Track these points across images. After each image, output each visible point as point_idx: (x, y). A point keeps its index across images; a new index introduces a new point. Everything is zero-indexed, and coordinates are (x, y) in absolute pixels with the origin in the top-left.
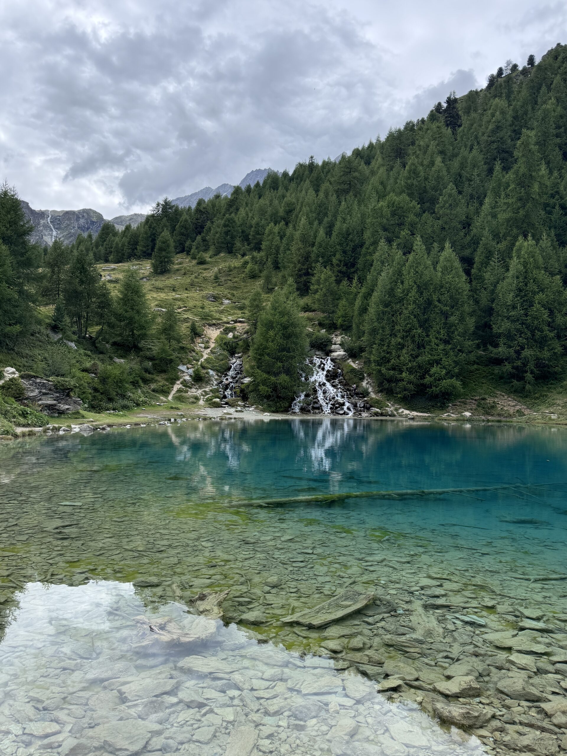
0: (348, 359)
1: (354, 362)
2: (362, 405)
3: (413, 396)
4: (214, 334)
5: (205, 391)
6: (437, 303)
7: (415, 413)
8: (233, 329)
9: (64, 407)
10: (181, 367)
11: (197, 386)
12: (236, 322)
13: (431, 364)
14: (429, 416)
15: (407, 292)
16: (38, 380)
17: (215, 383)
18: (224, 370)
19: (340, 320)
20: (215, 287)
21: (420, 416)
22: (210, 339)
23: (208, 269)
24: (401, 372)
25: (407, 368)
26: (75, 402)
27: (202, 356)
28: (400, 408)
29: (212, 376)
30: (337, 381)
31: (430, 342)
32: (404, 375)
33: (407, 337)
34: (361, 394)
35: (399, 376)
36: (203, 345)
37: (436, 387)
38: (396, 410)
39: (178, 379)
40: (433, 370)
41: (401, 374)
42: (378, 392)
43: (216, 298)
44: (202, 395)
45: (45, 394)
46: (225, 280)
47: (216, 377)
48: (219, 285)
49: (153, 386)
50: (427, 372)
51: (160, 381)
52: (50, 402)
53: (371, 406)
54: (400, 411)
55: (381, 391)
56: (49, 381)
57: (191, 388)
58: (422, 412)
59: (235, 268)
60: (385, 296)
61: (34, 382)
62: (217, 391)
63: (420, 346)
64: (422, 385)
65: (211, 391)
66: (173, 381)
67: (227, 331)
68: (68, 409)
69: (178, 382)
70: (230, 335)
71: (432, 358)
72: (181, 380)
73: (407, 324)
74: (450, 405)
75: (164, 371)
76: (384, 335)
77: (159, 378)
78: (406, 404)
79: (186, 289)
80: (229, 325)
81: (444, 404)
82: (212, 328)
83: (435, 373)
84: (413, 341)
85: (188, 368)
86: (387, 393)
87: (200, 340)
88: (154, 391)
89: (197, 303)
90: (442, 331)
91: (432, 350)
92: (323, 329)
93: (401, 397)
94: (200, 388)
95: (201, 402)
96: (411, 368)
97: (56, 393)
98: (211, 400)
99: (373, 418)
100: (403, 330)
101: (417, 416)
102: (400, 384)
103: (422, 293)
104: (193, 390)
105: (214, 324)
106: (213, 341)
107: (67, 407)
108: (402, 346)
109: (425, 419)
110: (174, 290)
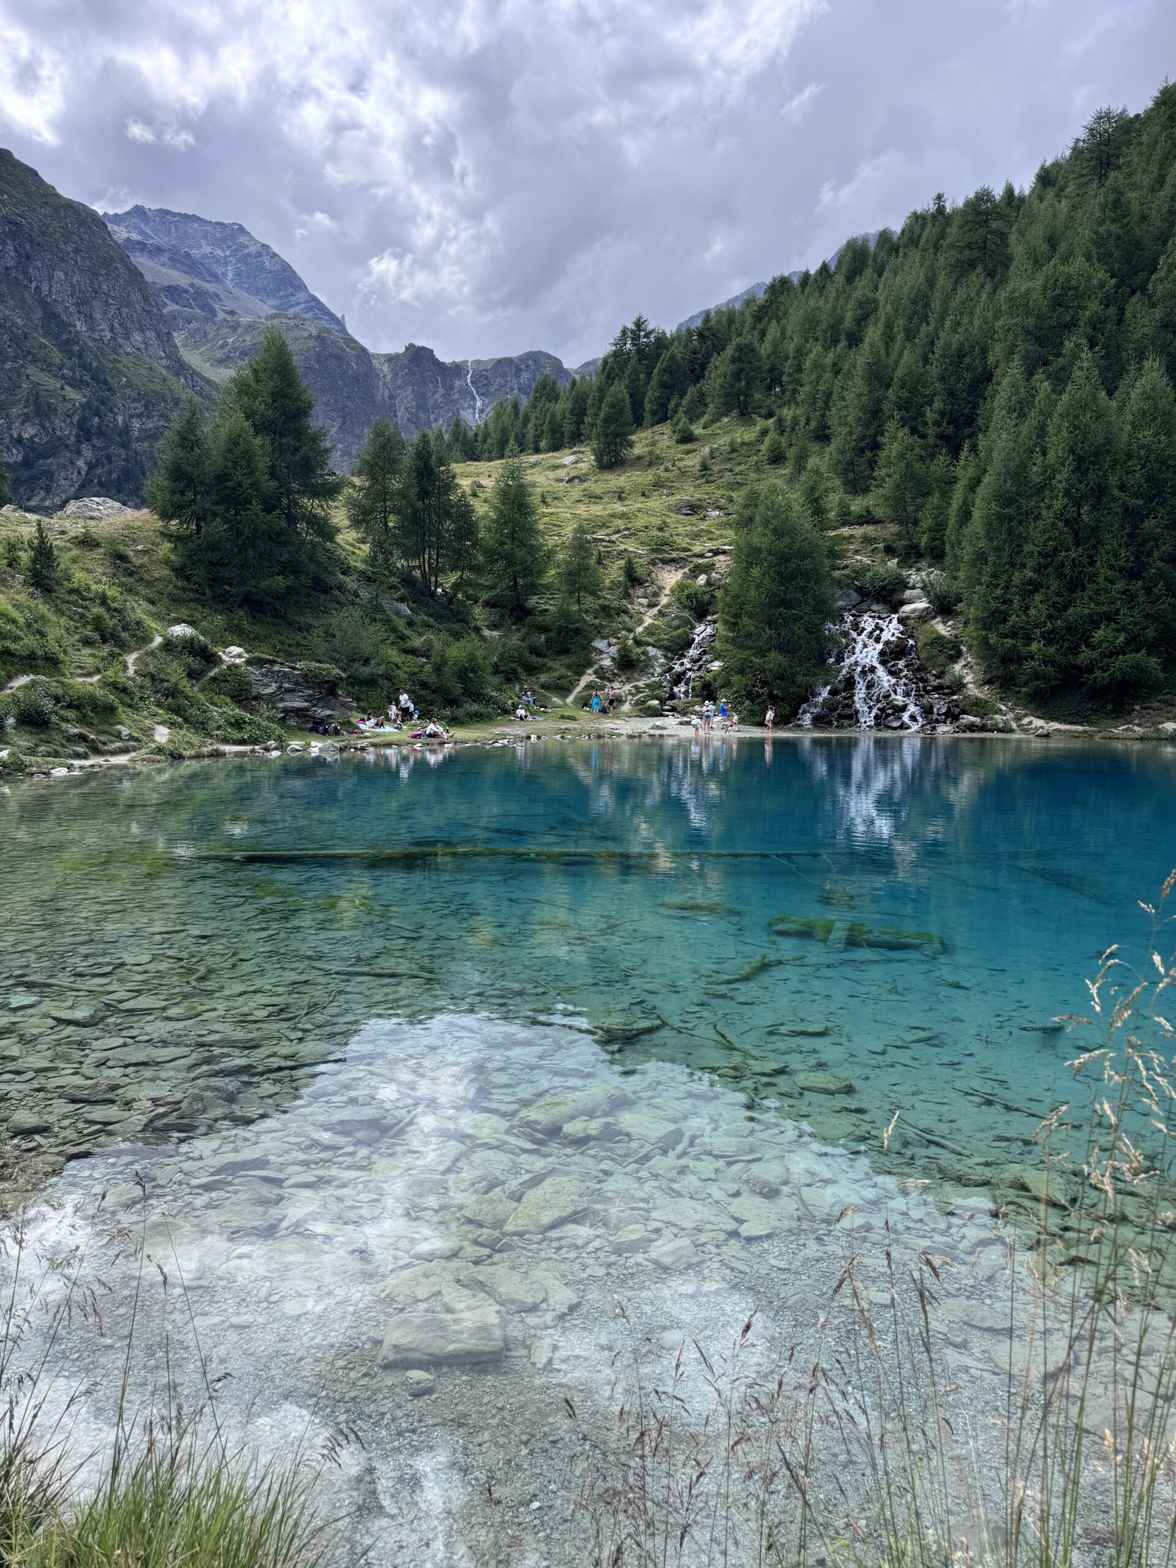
0: (934, 617)
1: (945, 623)
2: (944, 710)
3: (1055, 691)
4: (670, 578)
5: (636, 687)
6: (1116, 492)
7: (1055, 725)
8: (708, 569)
9: (322, 713)
10: (600, 644)
11: (623, 678)
12: (716, 553)
13: (1094, 622)
14: (1085, 732)
15: (1050, 473)
16: (276, 668)
17: (659, 670)
18: (678, 647)
19: (925, 539)
20: (699, 486)
21: (1065, 731)
22: (661, 588)
23: (694, 451)
24: (1029, 640)
25: (1042, 633)
26: (343, 705)
27: (641, 622)
28: (1026, 715)
29: (656, 658)
30: (901, 664)
31: (1096, 575)
32: (1034, 646)
33: (1046, 567)
34: (948, 687)
35: (1024, 650)
36: (645, 601)
37: (1104, 671)
38: (1018, 719)
39: (589, 665)
40: (1099, 634)
41: (1029, 645)
42: (985, 684)
43: (694, 509)
44: (631, 694)
45: (288, 691)
46: (720, 471)
47: (662, 660)
48: (707, 482)
49: (543, 678)
50: (1086, 640)
51: (559, 667)
52: (299, 704)
53: (964, 712)
54: (1026, 721)
55: (989, 682)
56: (294, 669)
57: (611, 681)
58: (1070, 723)
59: (743, 444)
60: (1005, 481)
61: (269, 670)
62: (659, 685)
63: (1075, 585)
64: (1074, 667)
65: (647, 686)
66: (579, 670)
67: (697, 570)
68: (329, 716)
69: (590, 671)
70: (702, 579)
71: (1098, 609)
72: (596, 666)
73: (1050, 539)
74: (1137, 707)
75: (566, 651)
76: (1000, 565)
77: (556, 665)
78: (1039, 708)
79: (643, 494)
80: (700, 561)
81: (1122, 705)
82: (668, 568)
83: (1102, 642)
84: (1060, 576)
85: (610, 645)
86: (1002, 686)
87: (640, 591)
88: (543, 687)
89: (652, 519)
90: (1123, 551)
91: (1097, 592)
92: (894, 557)
93: (1027, 694)
94: (628, 680)
95: (626, 707)
96: (1050, 632)
97: (309, 688)
98: (644, 702)
99: (962, 735)
100: (1040, 553)
101: (1059, 731)
102: (1028, 665)
103: (1085, 474)
104: (616, 685)
105: (673, 560)
106: (667, 592)
107: (328, 712)
108: (1034, 587)
109: (1075, 736)
110: (620, 499)
